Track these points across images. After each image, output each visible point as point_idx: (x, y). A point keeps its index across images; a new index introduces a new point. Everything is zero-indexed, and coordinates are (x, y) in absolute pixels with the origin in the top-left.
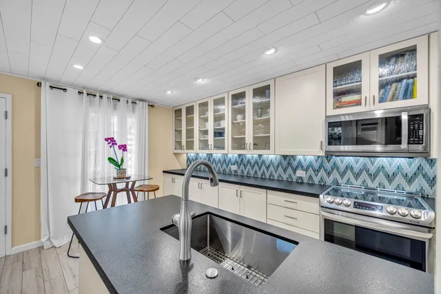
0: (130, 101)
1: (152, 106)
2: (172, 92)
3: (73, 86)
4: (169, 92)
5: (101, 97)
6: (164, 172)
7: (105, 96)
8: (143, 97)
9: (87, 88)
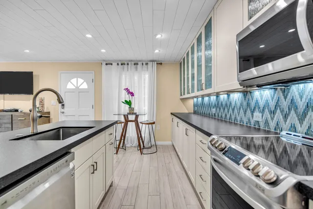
0: (144, 63)
1: (161, 64)
2: (160, 51)
3: (115, 61)
4: (157, 51)
5: (128, 64)
6: (171, 114)
7: (129, 63)
8: (151, 58)
9: (121, 61)
